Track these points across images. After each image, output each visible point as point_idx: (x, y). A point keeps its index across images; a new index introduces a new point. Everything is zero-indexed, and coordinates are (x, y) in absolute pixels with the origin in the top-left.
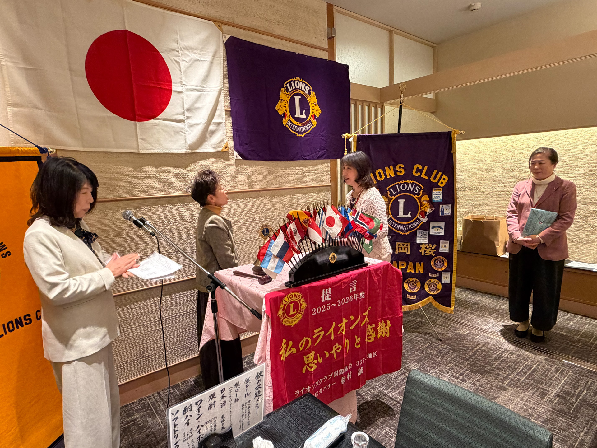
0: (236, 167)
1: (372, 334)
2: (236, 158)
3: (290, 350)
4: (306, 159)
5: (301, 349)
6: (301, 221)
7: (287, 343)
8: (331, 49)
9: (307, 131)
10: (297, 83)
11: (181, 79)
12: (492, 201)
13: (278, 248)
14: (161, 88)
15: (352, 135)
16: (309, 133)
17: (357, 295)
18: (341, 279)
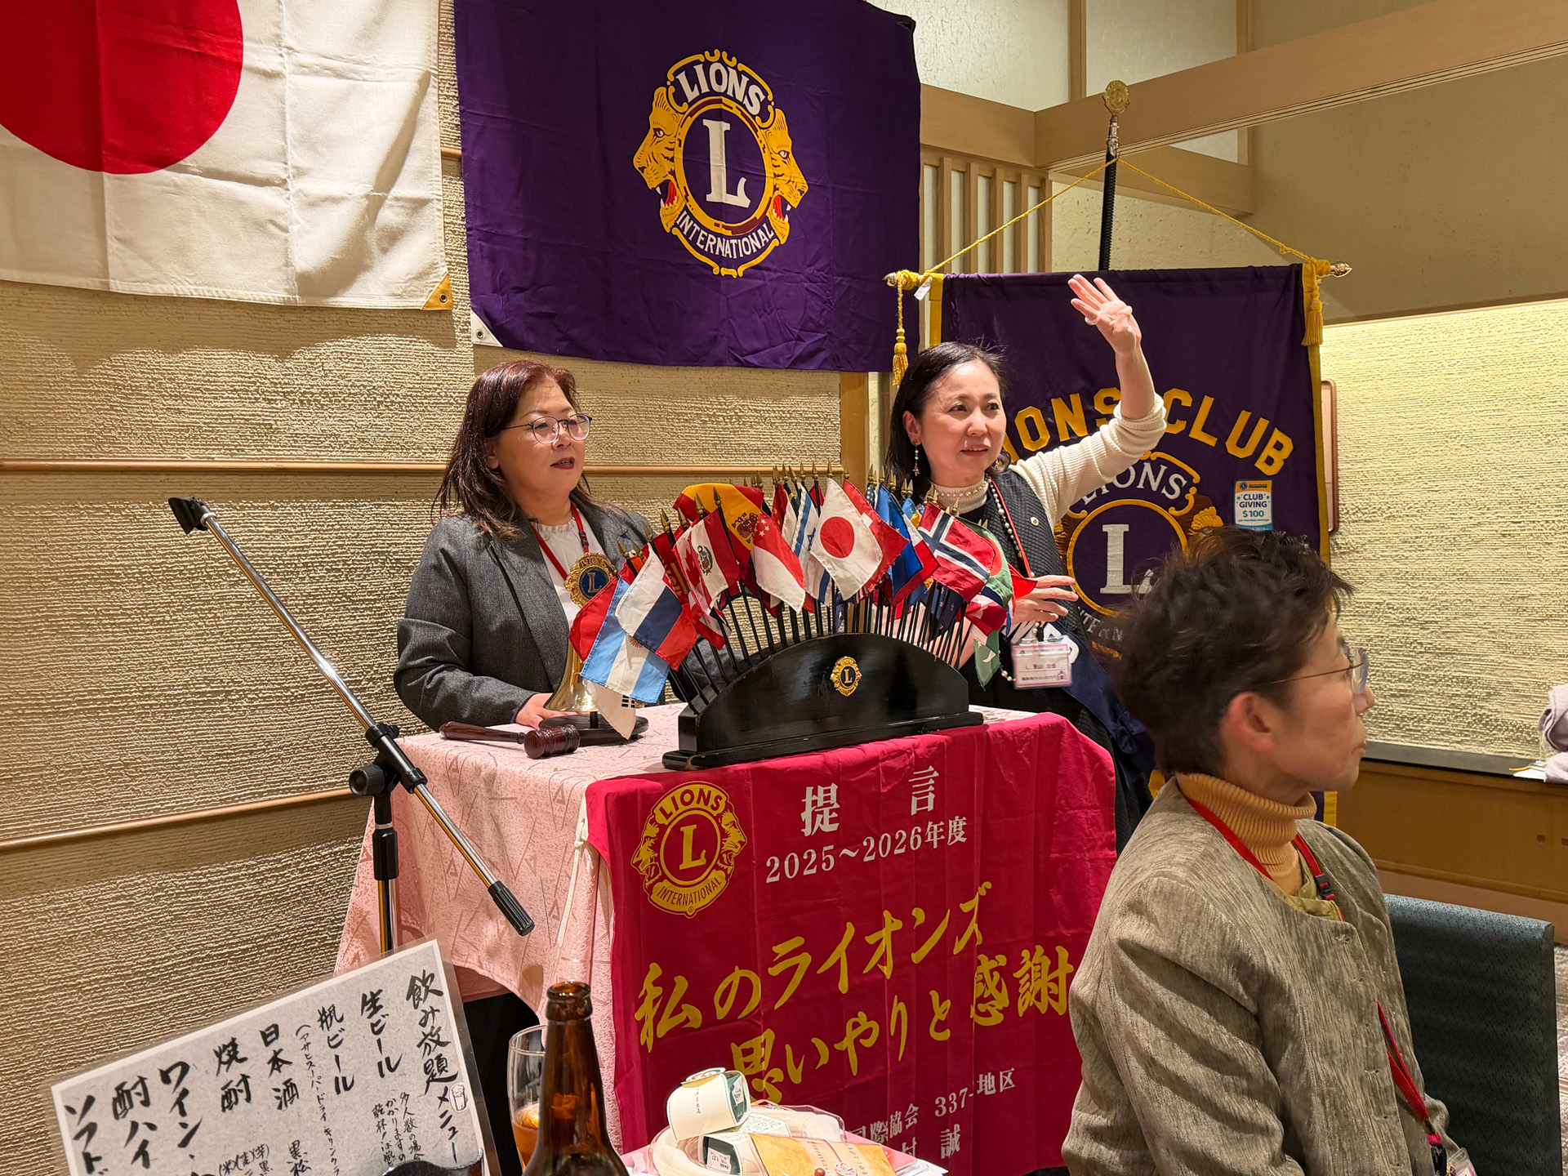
1: (995, 993)
2: (475, 340)
3: (678, 1010)
4: (749, 365)
5: (721, 1013)
6: (729, 524)
7: (666, 983)
9: (754, 256)
10: (718, 74)
11: (277, 25)
12: (1476, 560)
13: (639, 612)
14: (200, 54)
15: (927, 277)
16: (763, 265)
17: (939, 828)
18: (876, 754)
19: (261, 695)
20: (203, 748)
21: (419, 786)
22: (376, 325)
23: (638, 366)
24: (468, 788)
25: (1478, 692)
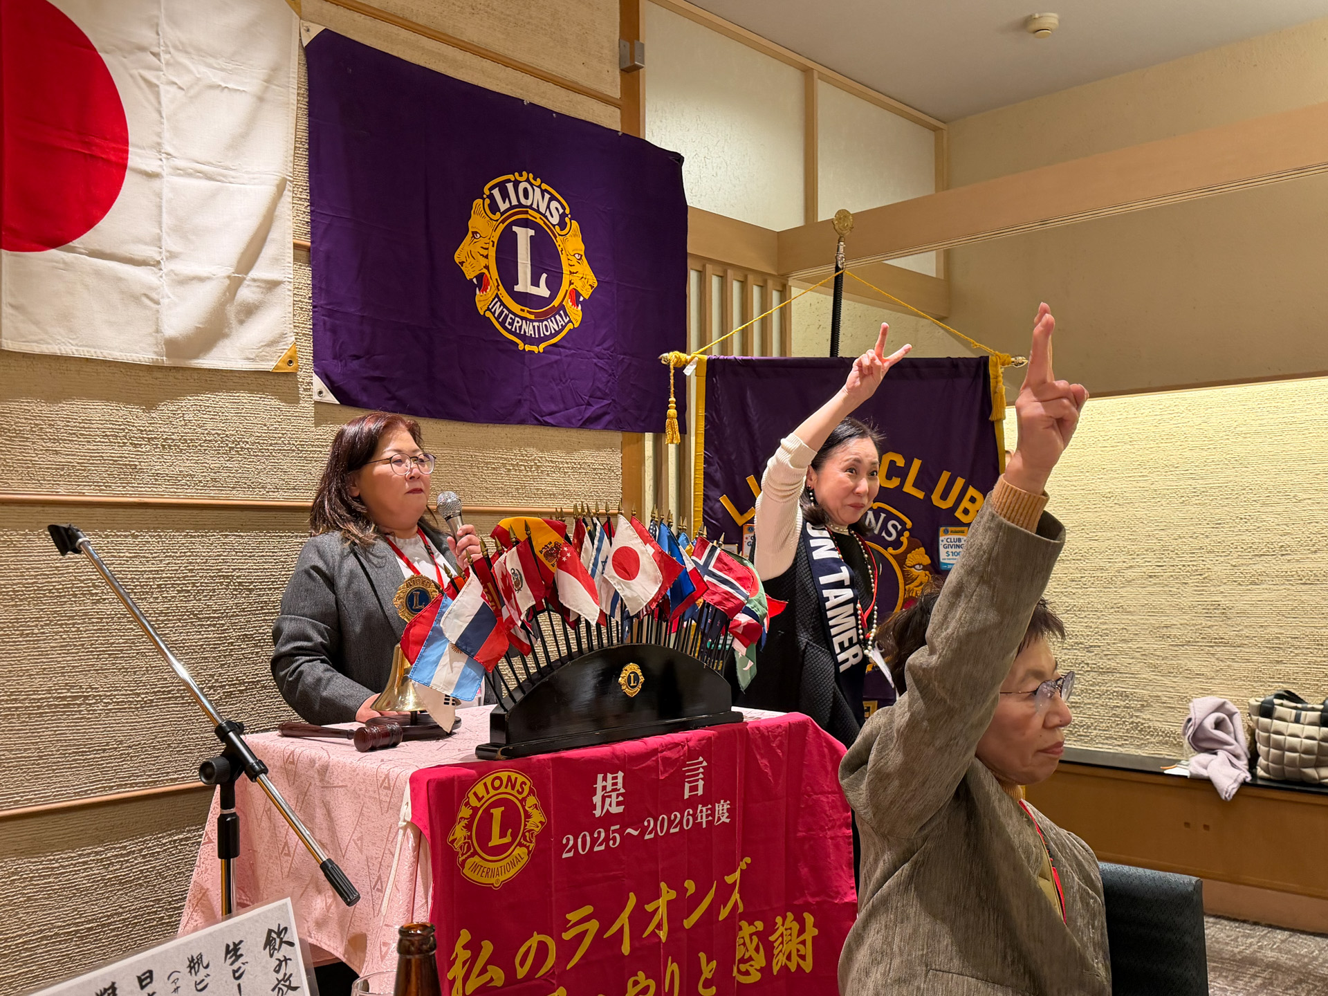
0: (317, 424)
1: (754, 955)
2: (316, 398)
3: (483, 971)
4: (546, 424)
5: (521, 973)
6: (537, 550)
7: (475, 947)
8: (631, 102)
9: (553, 336)
10: (526, 191)
11: (159, 135)
13: (461, 623)
14: (91, 156)
15: (694, 357)
16: (560, 344)
17: (707, 810)
18: (656, 746)
19: (114, 700)
20: (61, 746)
21: (261, 776)
22: (232, 384)
23: (454, 422)
24: (303, 778)
25: (1133, 704)
